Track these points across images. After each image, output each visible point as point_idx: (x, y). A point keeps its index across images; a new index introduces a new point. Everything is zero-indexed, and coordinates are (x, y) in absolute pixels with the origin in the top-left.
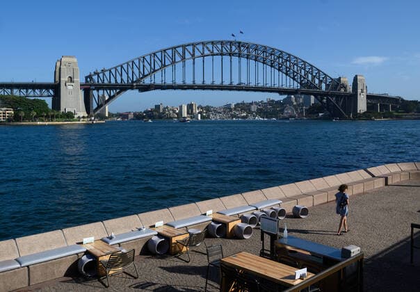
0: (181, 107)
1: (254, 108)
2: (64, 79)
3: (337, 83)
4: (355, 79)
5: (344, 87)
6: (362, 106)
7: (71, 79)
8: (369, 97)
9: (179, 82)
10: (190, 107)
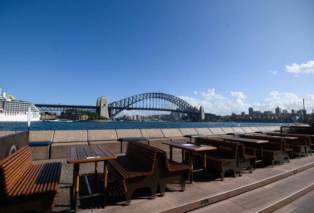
0: (134, 116)
1: (160, 117)
2: (102, 105)
3: (195, 109)
4: (201, 107)
5: (197, 110)
6: (203, 117)
7: (104, 105)
8: (205, 114)
9: (142, 107)
10: (137, 116)
